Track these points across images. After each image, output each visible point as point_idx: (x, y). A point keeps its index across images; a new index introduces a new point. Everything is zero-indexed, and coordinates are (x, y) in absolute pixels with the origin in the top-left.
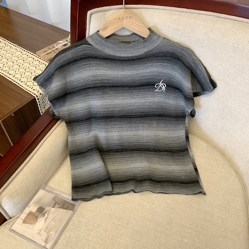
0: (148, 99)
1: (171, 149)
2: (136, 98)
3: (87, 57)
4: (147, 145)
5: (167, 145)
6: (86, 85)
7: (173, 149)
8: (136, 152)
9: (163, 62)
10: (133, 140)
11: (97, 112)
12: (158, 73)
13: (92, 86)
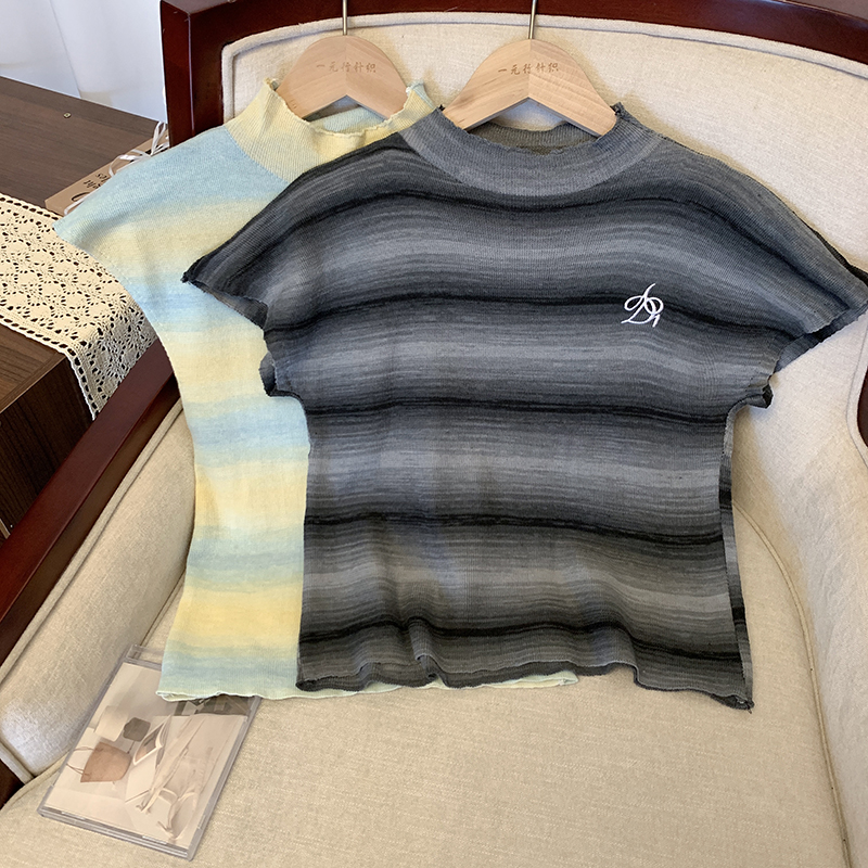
0: (596, 348)
1: (662, 531)
2: (555, 344)
3: (398, 194)
4: (576, 508)
5: (649, 515)
6: (386, 289)
7: (669, 532)
8: (537, 531)
9: (658, 222)
10: (529, 487)
11: (417, 381)
12: (638, 259)
13: (405, 292)
